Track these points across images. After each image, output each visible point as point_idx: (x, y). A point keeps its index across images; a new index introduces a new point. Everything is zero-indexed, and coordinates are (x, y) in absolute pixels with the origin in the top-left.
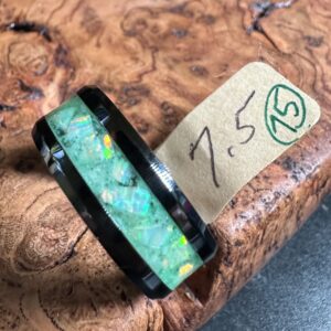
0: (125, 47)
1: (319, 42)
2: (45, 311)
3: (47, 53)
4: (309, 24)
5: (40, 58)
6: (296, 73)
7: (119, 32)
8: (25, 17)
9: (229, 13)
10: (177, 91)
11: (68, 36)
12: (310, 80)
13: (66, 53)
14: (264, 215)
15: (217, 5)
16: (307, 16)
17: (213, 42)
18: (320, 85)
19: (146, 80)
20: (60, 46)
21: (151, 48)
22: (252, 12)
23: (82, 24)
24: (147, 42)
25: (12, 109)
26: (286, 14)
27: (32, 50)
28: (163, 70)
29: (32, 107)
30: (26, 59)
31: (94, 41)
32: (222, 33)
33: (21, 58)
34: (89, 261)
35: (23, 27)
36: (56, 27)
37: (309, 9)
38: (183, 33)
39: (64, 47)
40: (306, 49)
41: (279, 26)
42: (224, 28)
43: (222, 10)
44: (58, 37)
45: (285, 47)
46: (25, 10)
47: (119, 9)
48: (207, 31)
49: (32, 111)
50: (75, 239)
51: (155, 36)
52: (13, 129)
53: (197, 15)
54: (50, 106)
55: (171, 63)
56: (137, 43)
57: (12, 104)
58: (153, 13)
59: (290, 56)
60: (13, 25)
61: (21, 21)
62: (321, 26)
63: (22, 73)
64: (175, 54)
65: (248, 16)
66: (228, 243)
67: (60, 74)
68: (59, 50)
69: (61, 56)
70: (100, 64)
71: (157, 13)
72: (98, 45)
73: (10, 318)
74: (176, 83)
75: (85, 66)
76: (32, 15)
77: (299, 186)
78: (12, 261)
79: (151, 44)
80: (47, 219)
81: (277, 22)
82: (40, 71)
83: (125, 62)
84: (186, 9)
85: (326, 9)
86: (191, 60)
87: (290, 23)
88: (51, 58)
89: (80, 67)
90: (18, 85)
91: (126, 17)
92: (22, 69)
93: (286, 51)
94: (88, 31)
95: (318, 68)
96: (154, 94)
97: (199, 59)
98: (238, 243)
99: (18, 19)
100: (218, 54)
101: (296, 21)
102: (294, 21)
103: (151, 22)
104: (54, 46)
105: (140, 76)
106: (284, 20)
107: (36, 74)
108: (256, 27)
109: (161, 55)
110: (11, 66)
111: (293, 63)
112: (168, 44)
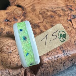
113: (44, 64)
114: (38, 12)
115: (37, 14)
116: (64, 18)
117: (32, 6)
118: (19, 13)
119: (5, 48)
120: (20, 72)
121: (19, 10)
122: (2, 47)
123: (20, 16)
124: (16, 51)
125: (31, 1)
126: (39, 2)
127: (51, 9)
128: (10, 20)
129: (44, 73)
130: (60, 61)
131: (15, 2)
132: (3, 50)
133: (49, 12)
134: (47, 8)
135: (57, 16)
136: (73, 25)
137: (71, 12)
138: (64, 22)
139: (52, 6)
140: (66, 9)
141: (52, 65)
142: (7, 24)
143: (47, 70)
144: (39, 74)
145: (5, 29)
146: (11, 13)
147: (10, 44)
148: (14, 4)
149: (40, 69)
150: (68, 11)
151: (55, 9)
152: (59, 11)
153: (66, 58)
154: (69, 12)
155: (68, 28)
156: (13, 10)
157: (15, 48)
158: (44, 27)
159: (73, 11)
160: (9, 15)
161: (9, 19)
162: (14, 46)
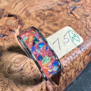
0: (36, 19)
1: (88, 16)
2: (15, 83)
3: (16, 22)
4: (85, 11)
5: (14, 23)
6: (81, 24)
7: (35, 16)
8: (11, 13)
9: (64, 10)
10: (50, 29)
11: (21, 17)
12: (85, 25)
13: (21, 21)
14: (72, 59)
15: (61, 8)
16: (85, 9)
17: (59, 17)
18: (88, 26)
19: (41, 27)
20: (20, 20)
21: (43, 19)
22: (70, 9)
23: (25, 14)
24: (42, 18)
25: (7, 35)
26: (79, 9)
27: (12, 21)
28: (46, 24)
29: (12, 35)
30: (11, 23)
31: (28, 18)
32: (62, 15)
33: (10, 23)
34: (26, 71)
35: (10, 16)
36: (18, 15)
37: (85, 8)
38: (51, 15)
39: (21, 20)
40: (84, 17)
41: (77, 12)
42: (63, 13)
43: (62, 9)
44: (19, 17)
45: (78, 17)
46: (11, 11)
47: (35, 10)
48: (58, 14)
49: (12, 36)
50: (23, 66)
51: (44, 16)
52: (7, 40)
53: (55, 10)
54: (17, 34)
55: (48, 23)
56: (39, 18)
57: (7, 34)
58: (44, 11)
59: (80, 19)
60: (7, 15)
61: (10, 14)
62: (89, 12)
63: (10, 27)
64: (49, 20)
65: (69, 10)
66: (62, 66)
67: (19, 27)
68: (19, 21)
69: (20, 22)
70: (30, 24)
71: (45, 11)
72: (29, 19)
73: (6, 85)
74: (49, 28)
75: (26, 24)
76: (12, 13)
77: (82, 52)
78: (7, 72)
79: (43, 18)
80: (15, 61)
81: (77, 11)
82: (14, 26)
83: (36, 23)
84: (52, 9)
85: (90, 7)
86: (53, 22)
87: (80, 11)
88: (17, 23)
89: (25, 25)
90: (9, 30)
91: (37, 12)
92: (10, 26)
93: (79, 18)
94: (27, 16)
95: (87, 22)
96: (44, 30)
97: (55, 21)
98: (65, 67)
99: (9, 14)
100: (61, 20)
101: (82, 11)
102: (81, 11)
103: (43, 13)
104: (18, 20)
105: (40, 26)
106: (78, 11)
107: (13, 27)
108: (71, 13)
109: (45, 21)
110: (7, 25)
111: (81, 21)
112: (48, 18)
113: (64, 68)
114: (34, 15)
115: (34, 17)
116: (63, 12)
117: (25, 11)
118: (13, 22)
119: (13, 66)
120: (42, 87)
121: (12, 20)
122: (9, 67)
123: (16, 25)
124: (27, 66)
125: (21, 6)
126: (31, 4)
127: (46, 8)
128: (6, 34)
129: (66, 80)
130: (79, 58)
131: (4, 13)
132: (12, 70)
133: (46, 11)
134: (42, 8)
135: (55, 13)
136: (75, 17)
137: (68, 5)
138: (65, 16)
139: (46, 4)
140: (62, 3)
141: (72, 66)
142: (5, 39)
143: (69, 73)
144: (62, 83)
145: (4, 45)
146: (4, 25)
147: (17, 60)
148: (4, 15)
149: (61, 75)
150: (64, 4)
151: (50, 6)
152: (56, 7)
153: (84, 53)
154: (66, 5)
155: (72, 21)
156: (5, 22)
157: (25, 63)
158: (47, 29)
159: (70, 3)
160: (3, 29)
161: (4, 33)
162: (23, 60)
